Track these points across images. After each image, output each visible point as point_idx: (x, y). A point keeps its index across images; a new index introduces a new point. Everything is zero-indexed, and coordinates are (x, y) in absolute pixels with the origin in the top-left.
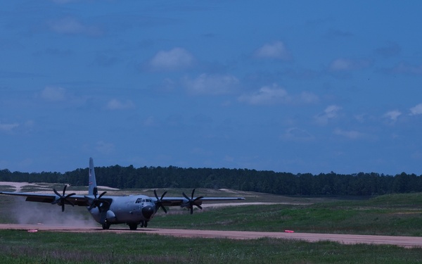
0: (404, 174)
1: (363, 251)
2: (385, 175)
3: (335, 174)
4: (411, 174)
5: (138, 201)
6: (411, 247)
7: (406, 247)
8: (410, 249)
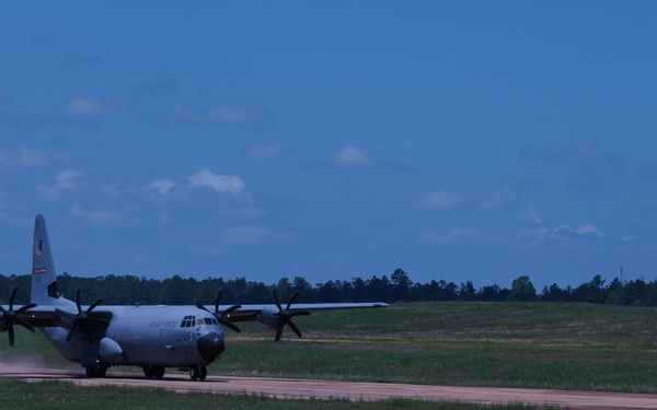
0: (177, 278)
1: (111, 397)
2: (148, 279)
3: (69, 277)
4: (188, 278)
5: (188, 321)
6: (185, 391)
7: (178, 391)
8: (184, 394)
